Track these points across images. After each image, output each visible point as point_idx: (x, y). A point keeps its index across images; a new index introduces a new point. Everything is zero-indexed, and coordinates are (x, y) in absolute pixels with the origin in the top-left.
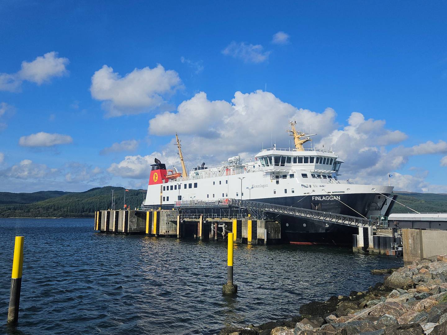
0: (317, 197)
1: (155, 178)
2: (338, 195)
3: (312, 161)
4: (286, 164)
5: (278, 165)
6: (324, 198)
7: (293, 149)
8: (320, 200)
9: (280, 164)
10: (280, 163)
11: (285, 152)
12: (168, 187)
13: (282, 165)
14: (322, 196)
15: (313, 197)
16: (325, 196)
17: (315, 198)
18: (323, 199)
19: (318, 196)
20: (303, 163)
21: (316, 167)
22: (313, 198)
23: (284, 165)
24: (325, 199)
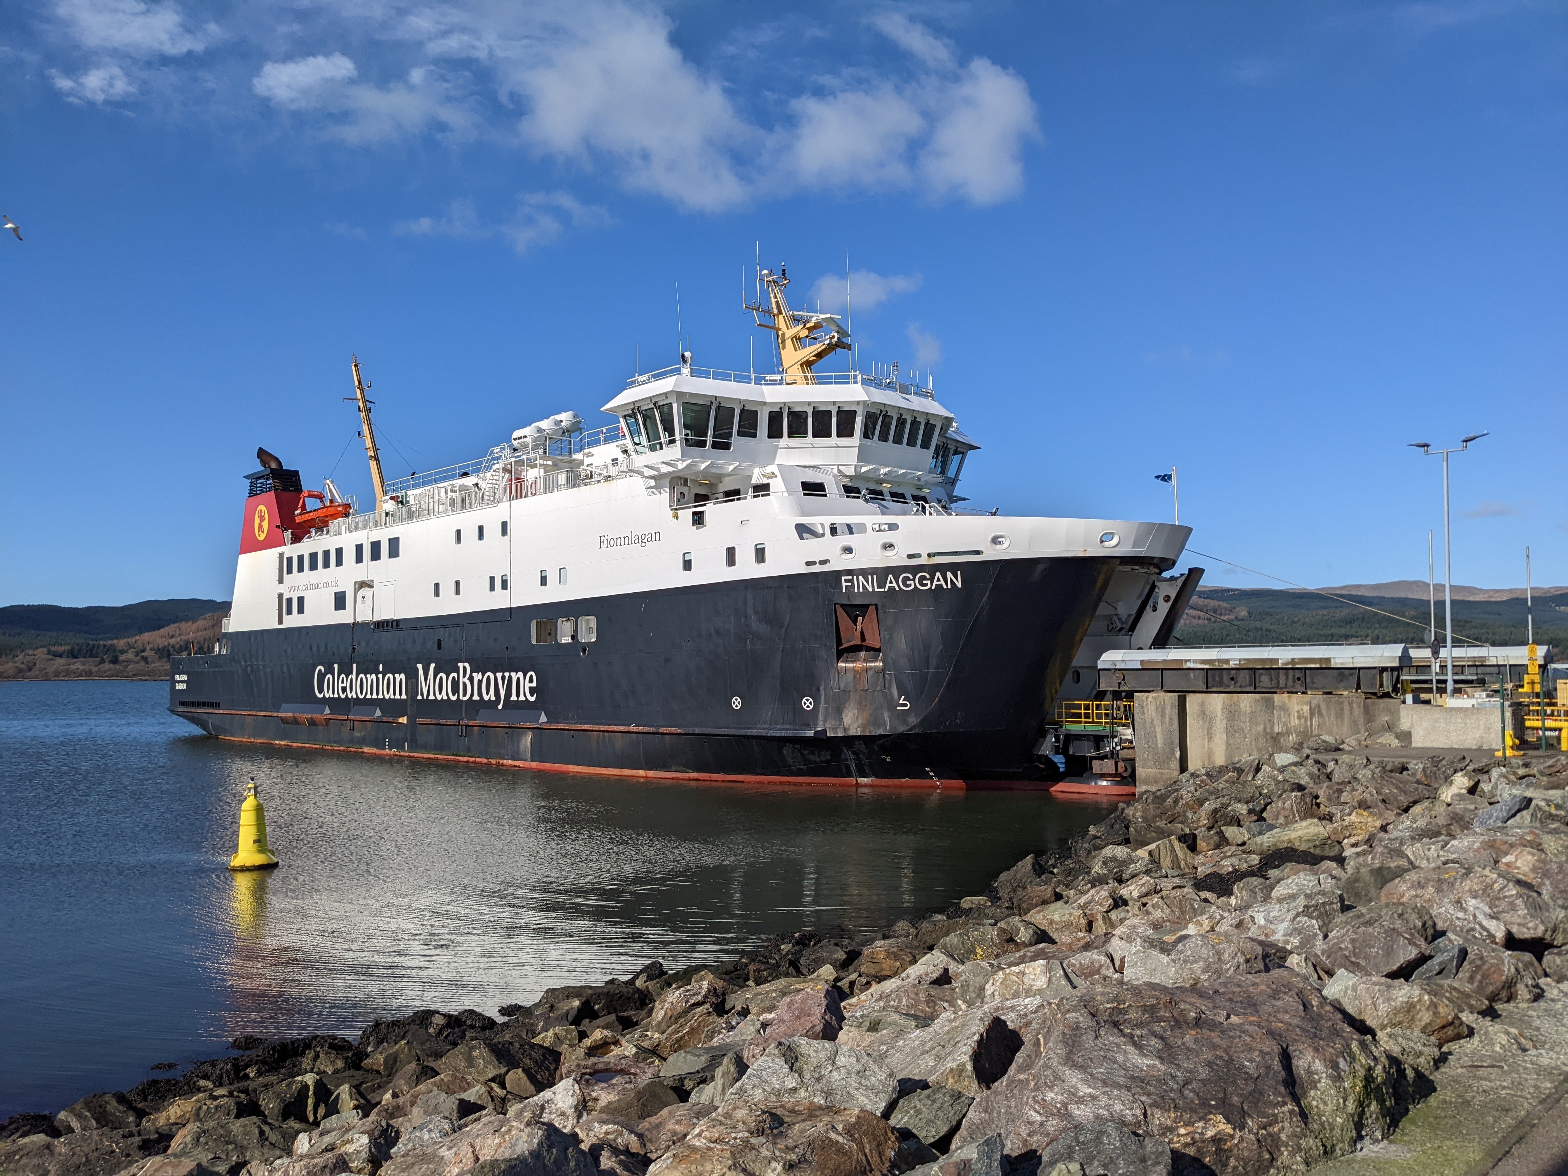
0: (861, 578)
1: (260, 526)
2: (954, 567)
3: (846, 431)
4: (735, 440)
5: (703, 444)
6: (891, 582)
7: (769, 377)
8: (876, 590)
9: (709, 439)
10: (710, 432)
11: (732, 385)
12: (301, 558)
13: (722, 445)
14: (882, 573)
15: (843, 578)
16: (896, 571)
17: (851, 581)
18: (888, 585)
19: (864, 572)
20: (810, 440)
21: (863, 456)
22: (844, 584)
23: (727, 446)
24: (894, 584)
